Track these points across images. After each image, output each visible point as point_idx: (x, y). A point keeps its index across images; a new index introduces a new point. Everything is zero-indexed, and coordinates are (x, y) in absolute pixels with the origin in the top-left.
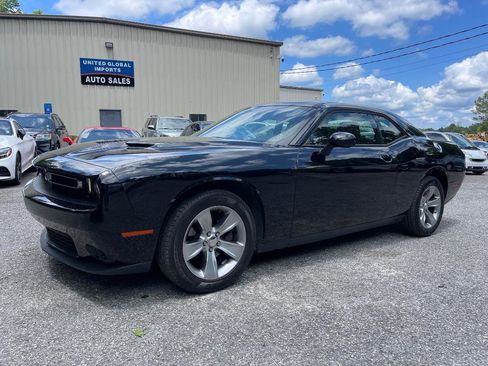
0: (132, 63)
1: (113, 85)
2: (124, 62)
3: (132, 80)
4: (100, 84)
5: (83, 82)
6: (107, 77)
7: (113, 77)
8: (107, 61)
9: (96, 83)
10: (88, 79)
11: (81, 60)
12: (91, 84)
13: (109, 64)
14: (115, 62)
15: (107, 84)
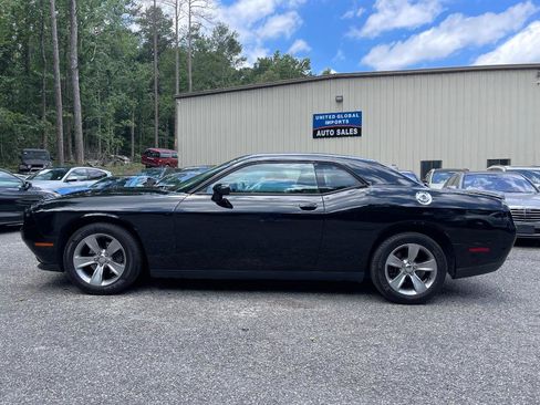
0: (360, 113)
1: (340, 136)
2: (352, 113)
3: (359, 130)
4: (330, 136)
5: (315, 136)
6: (335, 129)
7: (341, 129)
8: (336, 114)
9: (326, 136)
10: (319, 134)
11: (315, 116)
12: (322, 137)
13: (338, 117)
14: (343, 114)
15: (335, 136)
